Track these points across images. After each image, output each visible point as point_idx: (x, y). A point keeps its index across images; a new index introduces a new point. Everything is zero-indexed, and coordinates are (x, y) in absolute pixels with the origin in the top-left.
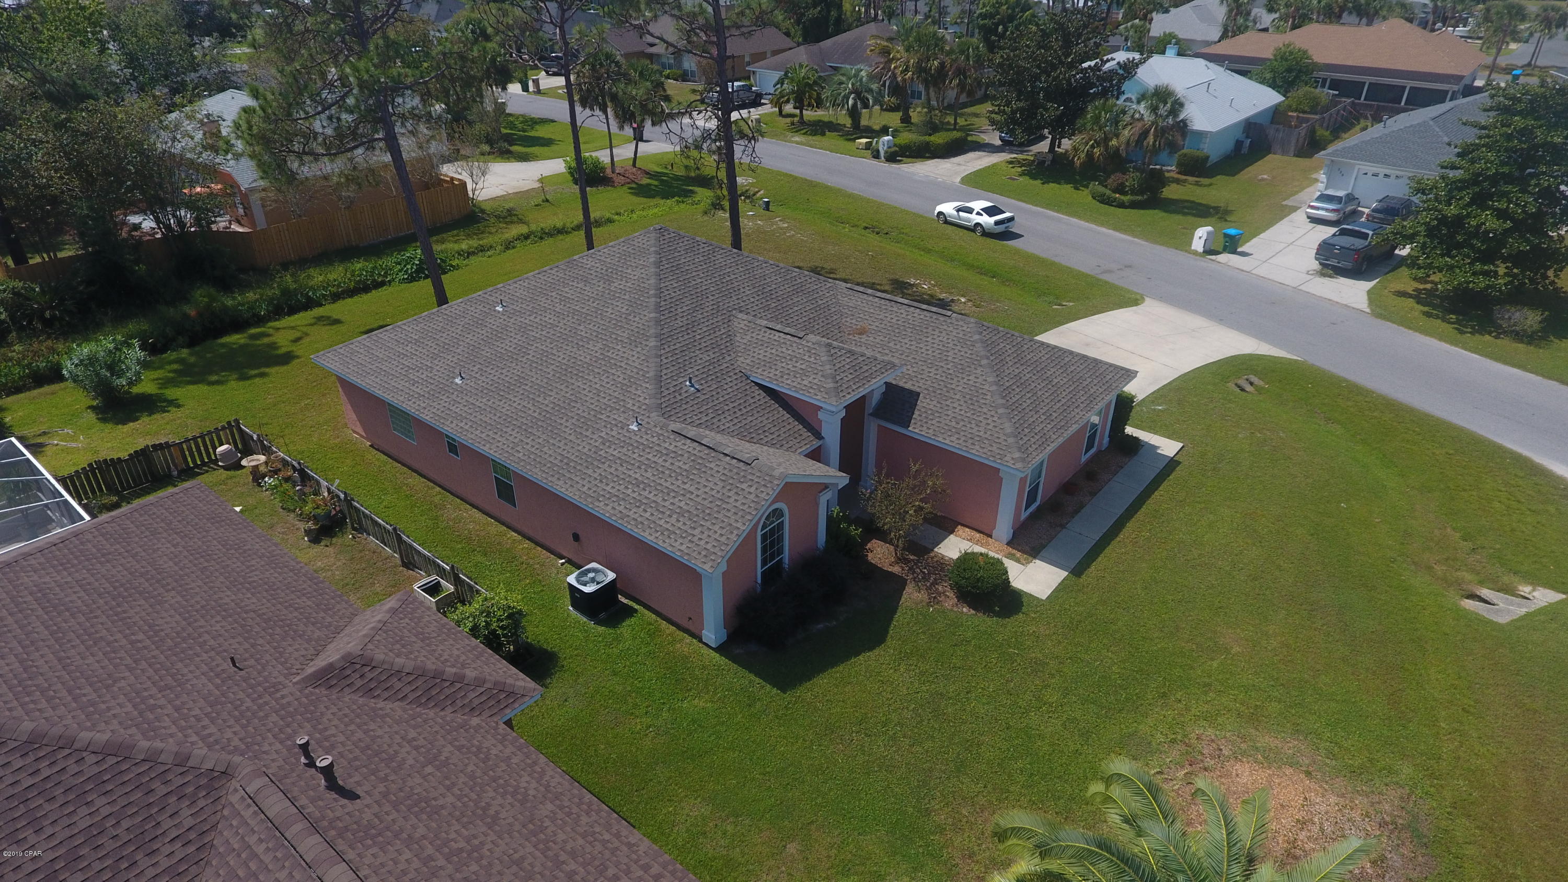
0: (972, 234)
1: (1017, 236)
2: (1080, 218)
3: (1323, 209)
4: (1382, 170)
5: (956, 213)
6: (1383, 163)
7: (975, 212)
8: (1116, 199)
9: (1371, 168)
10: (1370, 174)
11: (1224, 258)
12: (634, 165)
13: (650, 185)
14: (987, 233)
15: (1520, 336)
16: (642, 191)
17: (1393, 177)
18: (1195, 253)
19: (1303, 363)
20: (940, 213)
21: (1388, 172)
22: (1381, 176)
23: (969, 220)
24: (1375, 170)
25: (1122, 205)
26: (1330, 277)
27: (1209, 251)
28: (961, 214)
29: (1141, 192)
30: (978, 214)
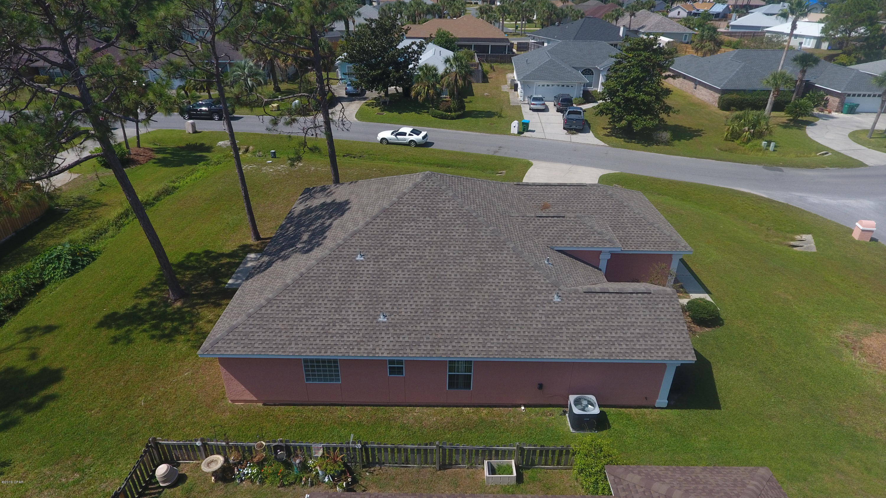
0: (409, 147)
1: (431, 144)
2: (443, 128)
3: (538, 104)
4: (546, 83)
5: (394, 137)
6: (546, 80)
7: (408, 134)
8: (449, 115)
9: (541, 83)
10: (541, 86)
11: (526, 134)
12: (139, 146)
13: (167, 158)
14: (417, 145)
15: (667, 143)
16: (164, 163)
17: (551, 86)
18: (514, 135)
19: (621, 174)
20: (383, 139)
21: (548, 83)
22: (546, 86)
23: (405, 140)
24: (543, 83)
25: (453, 118)
26: (576, 134)
27: (520, 133)
28: (398, 137)
29: (459, 110)
30: (410, 135)
